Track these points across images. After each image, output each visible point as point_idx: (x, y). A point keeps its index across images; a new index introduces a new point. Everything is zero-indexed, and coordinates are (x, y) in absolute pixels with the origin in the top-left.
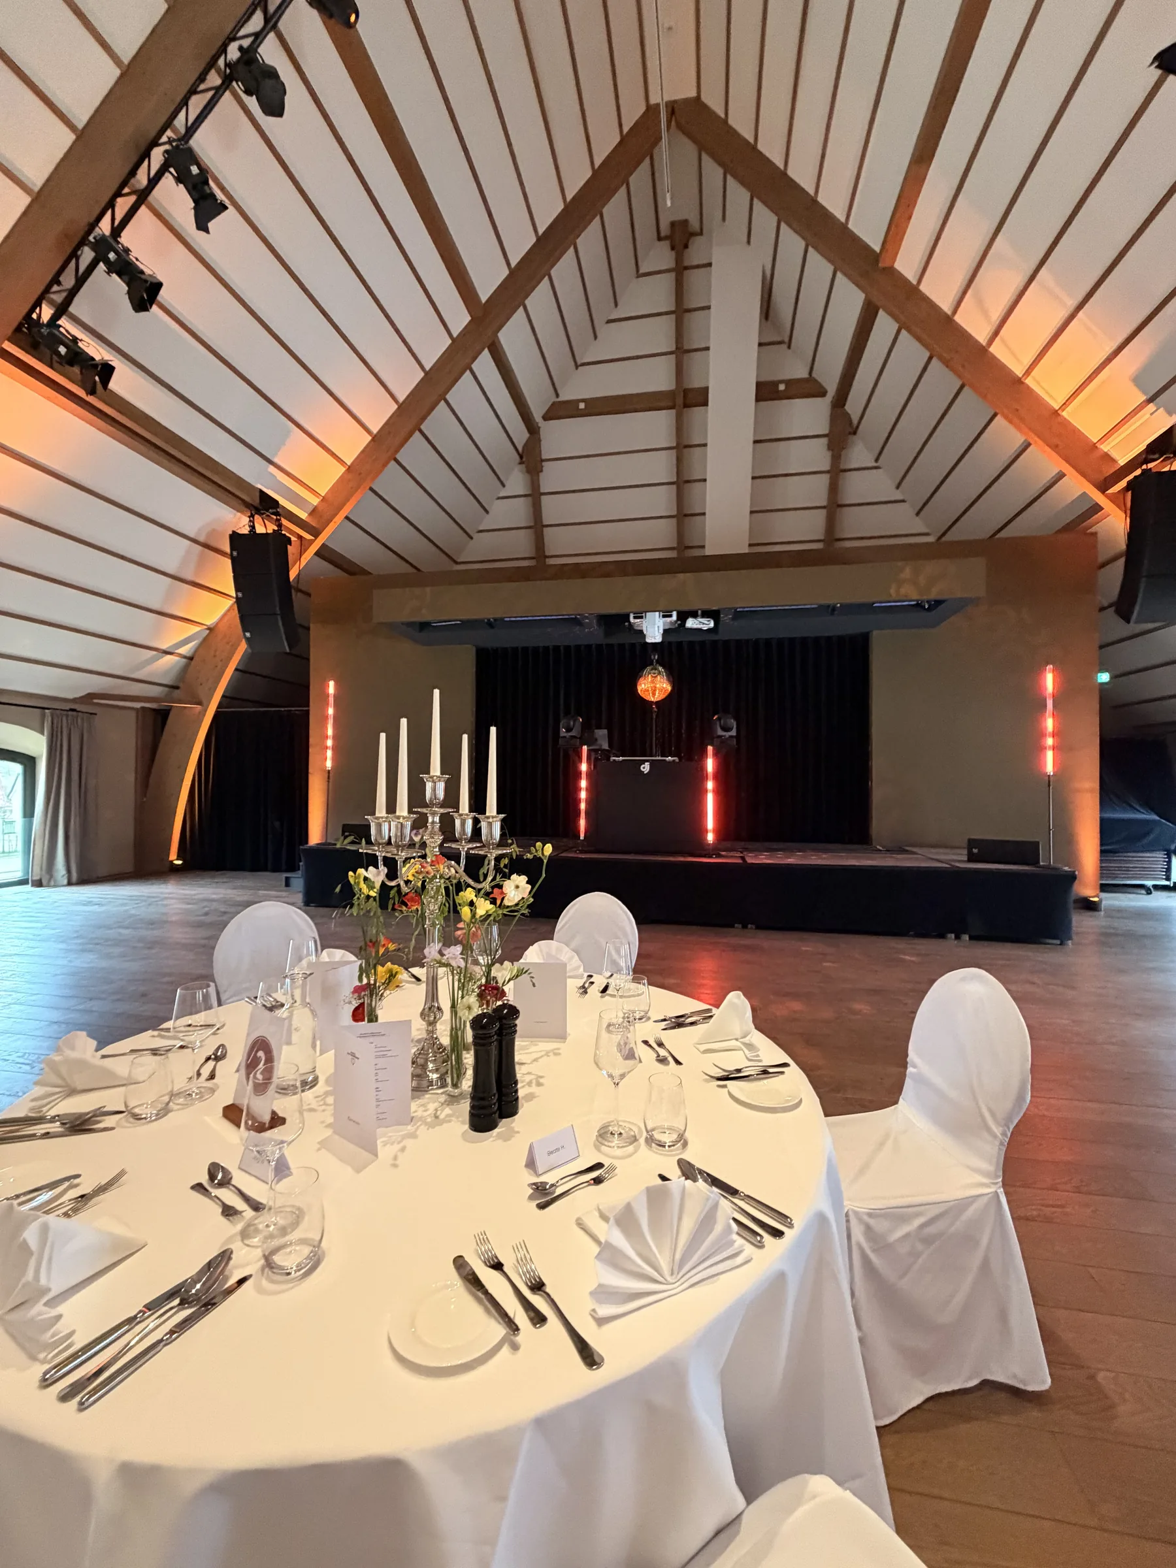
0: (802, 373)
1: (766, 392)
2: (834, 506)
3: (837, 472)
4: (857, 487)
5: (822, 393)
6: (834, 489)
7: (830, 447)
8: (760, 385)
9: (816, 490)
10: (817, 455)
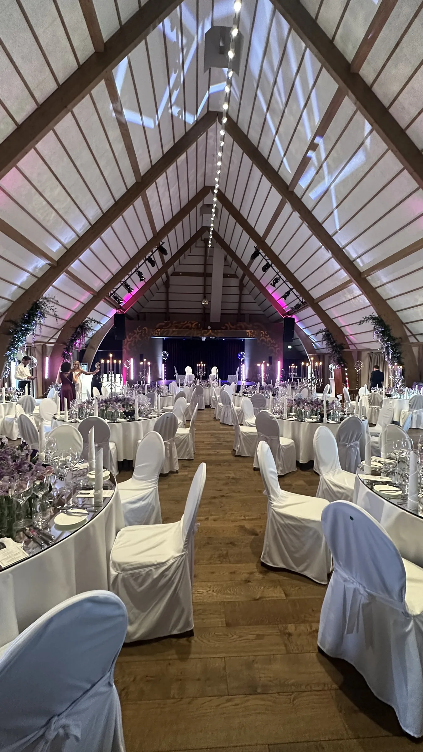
0: (233, 273)
1: (225, 276)
2: (240, 302)
3: (241, 295)
4: (246, 299)
5: (237, 277)
6: (240, 298)
7: (240, 289)
8: (224, 274)
9: (236, 298)
10: (236, 291)
